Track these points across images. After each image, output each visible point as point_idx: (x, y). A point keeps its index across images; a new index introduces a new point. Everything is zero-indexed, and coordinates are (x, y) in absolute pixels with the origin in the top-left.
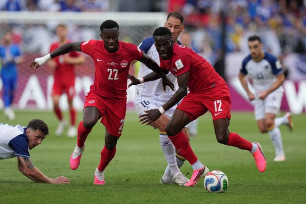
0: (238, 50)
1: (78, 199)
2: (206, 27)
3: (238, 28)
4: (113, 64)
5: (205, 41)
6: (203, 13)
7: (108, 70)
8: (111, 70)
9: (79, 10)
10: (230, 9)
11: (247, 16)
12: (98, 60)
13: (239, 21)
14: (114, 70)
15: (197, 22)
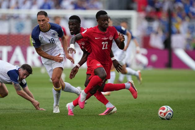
0: (178, 32)
1: (84, 120)
2: (159, 19)
3: (179, 19)
4: (105, 39)
5: (159, 27)
6: (158, 11)
7: (102, 43)
8: (104, 43)
9: (85, 9)
10: (174, 8)
11: (184, 12)
12: (96, 38)
13: (179, 15)
14: (106, 42)
15: (155, 16)
